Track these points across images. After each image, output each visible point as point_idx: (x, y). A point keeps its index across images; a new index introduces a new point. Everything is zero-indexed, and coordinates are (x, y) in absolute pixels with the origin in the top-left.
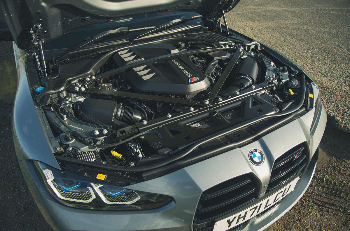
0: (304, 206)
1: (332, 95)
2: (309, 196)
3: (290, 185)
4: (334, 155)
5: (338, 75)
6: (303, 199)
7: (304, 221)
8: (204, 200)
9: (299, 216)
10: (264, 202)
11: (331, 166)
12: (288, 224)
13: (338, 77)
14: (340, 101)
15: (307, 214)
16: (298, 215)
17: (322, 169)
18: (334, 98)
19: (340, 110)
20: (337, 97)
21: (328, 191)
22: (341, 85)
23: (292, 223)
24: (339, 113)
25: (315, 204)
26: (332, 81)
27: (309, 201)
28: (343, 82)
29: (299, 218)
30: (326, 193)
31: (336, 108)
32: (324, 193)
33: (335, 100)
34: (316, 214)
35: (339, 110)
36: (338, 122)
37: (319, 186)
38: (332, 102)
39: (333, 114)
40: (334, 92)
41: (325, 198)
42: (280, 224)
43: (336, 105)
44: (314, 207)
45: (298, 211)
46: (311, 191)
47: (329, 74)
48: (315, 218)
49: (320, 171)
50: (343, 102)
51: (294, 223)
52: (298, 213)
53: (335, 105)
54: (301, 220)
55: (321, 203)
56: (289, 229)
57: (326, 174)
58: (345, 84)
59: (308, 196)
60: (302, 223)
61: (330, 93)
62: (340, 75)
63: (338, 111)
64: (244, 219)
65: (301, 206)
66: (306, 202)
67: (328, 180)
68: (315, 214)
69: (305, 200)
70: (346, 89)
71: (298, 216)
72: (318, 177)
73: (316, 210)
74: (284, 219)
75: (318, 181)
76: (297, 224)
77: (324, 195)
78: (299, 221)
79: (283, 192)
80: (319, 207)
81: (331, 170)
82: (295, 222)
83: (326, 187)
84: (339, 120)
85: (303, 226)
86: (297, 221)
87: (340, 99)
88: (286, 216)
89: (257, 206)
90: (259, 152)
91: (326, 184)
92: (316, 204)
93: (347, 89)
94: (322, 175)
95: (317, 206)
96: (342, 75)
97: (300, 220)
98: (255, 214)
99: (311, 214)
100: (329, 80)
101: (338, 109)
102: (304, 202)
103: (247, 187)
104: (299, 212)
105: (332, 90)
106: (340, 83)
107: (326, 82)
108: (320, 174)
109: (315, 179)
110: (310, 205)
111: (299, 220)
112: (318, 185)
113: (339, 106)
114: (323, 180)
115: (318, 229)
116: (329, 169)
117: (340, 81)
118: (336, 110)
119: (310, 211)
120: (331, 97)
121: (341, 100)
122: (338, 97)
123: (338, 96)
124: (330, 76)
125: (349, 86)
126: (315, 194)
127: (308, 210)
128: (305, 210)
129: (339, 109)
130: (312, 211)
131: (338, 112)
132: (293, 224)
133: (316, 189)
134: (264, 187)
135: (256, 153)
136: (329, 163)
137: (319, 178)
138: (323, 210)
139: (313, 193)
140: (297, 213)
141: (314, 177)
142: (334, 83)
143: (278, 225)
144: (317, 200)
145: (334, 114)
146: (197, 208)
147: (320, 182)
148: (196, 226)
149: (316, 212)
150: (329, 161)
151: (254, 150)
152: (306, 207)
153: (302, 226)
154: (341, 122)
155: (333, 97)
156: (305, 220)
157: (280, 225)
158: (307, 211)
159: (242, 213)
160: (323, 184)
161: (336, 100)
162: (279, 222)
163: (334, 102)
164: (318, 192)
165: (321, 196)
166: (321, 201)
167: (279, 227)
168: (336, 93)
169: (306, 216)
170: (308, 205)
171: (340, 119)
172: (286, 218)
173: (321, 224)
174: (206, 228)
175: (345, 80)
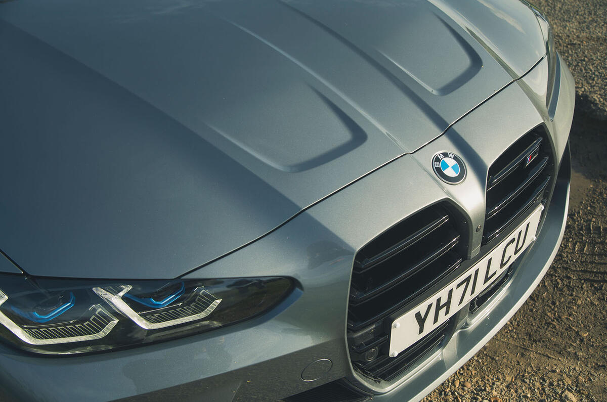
0: (561, 290)
1: (572, 52)
2: (566, 269)
3: (528, 225)
4: (600, 175)
5: (578, 5)
6: (556, 277)
7: (567, 319)
8: (361, 272)
9: (556, 312)
10: (482, 265)
11: (600, 199)
12: (536, 332)
13: (577, 11)
14: (592, 59)
15: (569, 303)
16: (553, 310)
17: (582, 209)
18: (578, 56)
19: (596, 79)
20: (584, 53)
21: (604, 250)
22: (589, 26)
23: (543, 327)
24: (594, 86)
25: (583, 281)
26: (566, 21)
27: (569, 278)
28: (590, 19)
29: (555, 315)
30: (600, 255)
31: (586, 76)
32: (596, 255)
33: (581, 60)
34: (588, 299)
35: (593, 80)
36: (597, 104)
37: (583, 244)
38: (575, 66)
39: (583, 90)
40: (575, 44)
41: (601, 264)
42: (518, 336)
43: (585, 69)
44: (582, 287)
45: (550, 302)
46: (567, 256)
47: (557, 8)
48: (590, 308)
49: (579, 213)
50: (599, 61)
51: (548, 326)
52: (551, 305)
53: (584, 71)
54: (560, 317)
55: (595, 276)
56: (539, 341)
57: (593, 217)
58: (596, 22)
59: (563, 267)
60: (565, 324)
61: (567, 47)
62: (580, 5)
63: (591, 82)
64: (447, 312)
65: (554, 289)
66: (562, 280)
67: (600, 227)
68: (586, 300)
69: (559, 276)
70: (599, 33)
71: (553, 312)
72: (576, 225)
73: (587, 291)
74: (524, 324)
75: (579, 235)
76: (554, 327)
77: (597, 258)
78: (557, 320)
79: (515, 242)
80: (592, 285)
81: (600, 207)
82: (548, 324)
83: (597, 243)
84: (597, 100)
85: (569, 329)
86: (552, 320)
87: (591, 56)
88: (527, 317)
89: (470, 276)
90: (452, 157)
91: (596, 236)
92: (585, 280)
93: (602, 32)
94: (584, 221)
95: (589, 284)
96: (587, 4)
97: (559, 319)
98: (468, 298)
99: (579, 302)
100: (560, 19)
101: (591, 77)
102: (558, 281)
103: (442, 235)
104: (554, 303)
105: (571, 41)
106: (585, 22)
107: (555, 26)
108: (579, 219)
109: (570, 232)
110: (573, 285)
111: (556, 318)
112: (579, 242)
113: (591, 71)
114: (588, 229)
115: (600, 328)
116: (596, 205)
117: (585, 18)
118: (586, 79)
119: (576, 296)
120: (572, 56)
121: (594, 58)
122: (586, 53)
123: (586, 51)
124: (560, 11)
125: (605, 25)
126: (577, 262)
127: (572, 295)
128: (564, 297)
129: (594, 78)
130: (580, 295)
131: (593, 84)
132: (547, 329)
133: (578, 250)
134: (477, 230)
135: (446, 160)
136: (595, 194)
137: (580, 227)
138: (602, 289)
139: (572, 260)
140: (548, 306)
141: (567, 227)
142: (573, 26)
143: (515, 337)
144: (585, 271)
145: (585, 89)
146: (350, 296)
147: (583, 235)
148: (353, 339)
149: (588, 297)
150: (594, 190)
151: (441, 155)
152: (565, 289)
153: (566, 329)
154: (604, 104)
155: (575, 55)
156: (570, 315)
157: (520, 336)
158: (570, 297)
159: (443, 294)
160: (590, 237)
161: (584, 60)
162: (514, 330)
163: (580, 64)
164: (582, 257)
165: (592, 263)
166: (594, 272)
167: (518, 340)
168: (579, 44)
169: (570, 308)
170: (568, 287)
171: (599, 96)
172: (528, 320)
173: (604, 316)
174: (374, 340)
175: (595, 14)
